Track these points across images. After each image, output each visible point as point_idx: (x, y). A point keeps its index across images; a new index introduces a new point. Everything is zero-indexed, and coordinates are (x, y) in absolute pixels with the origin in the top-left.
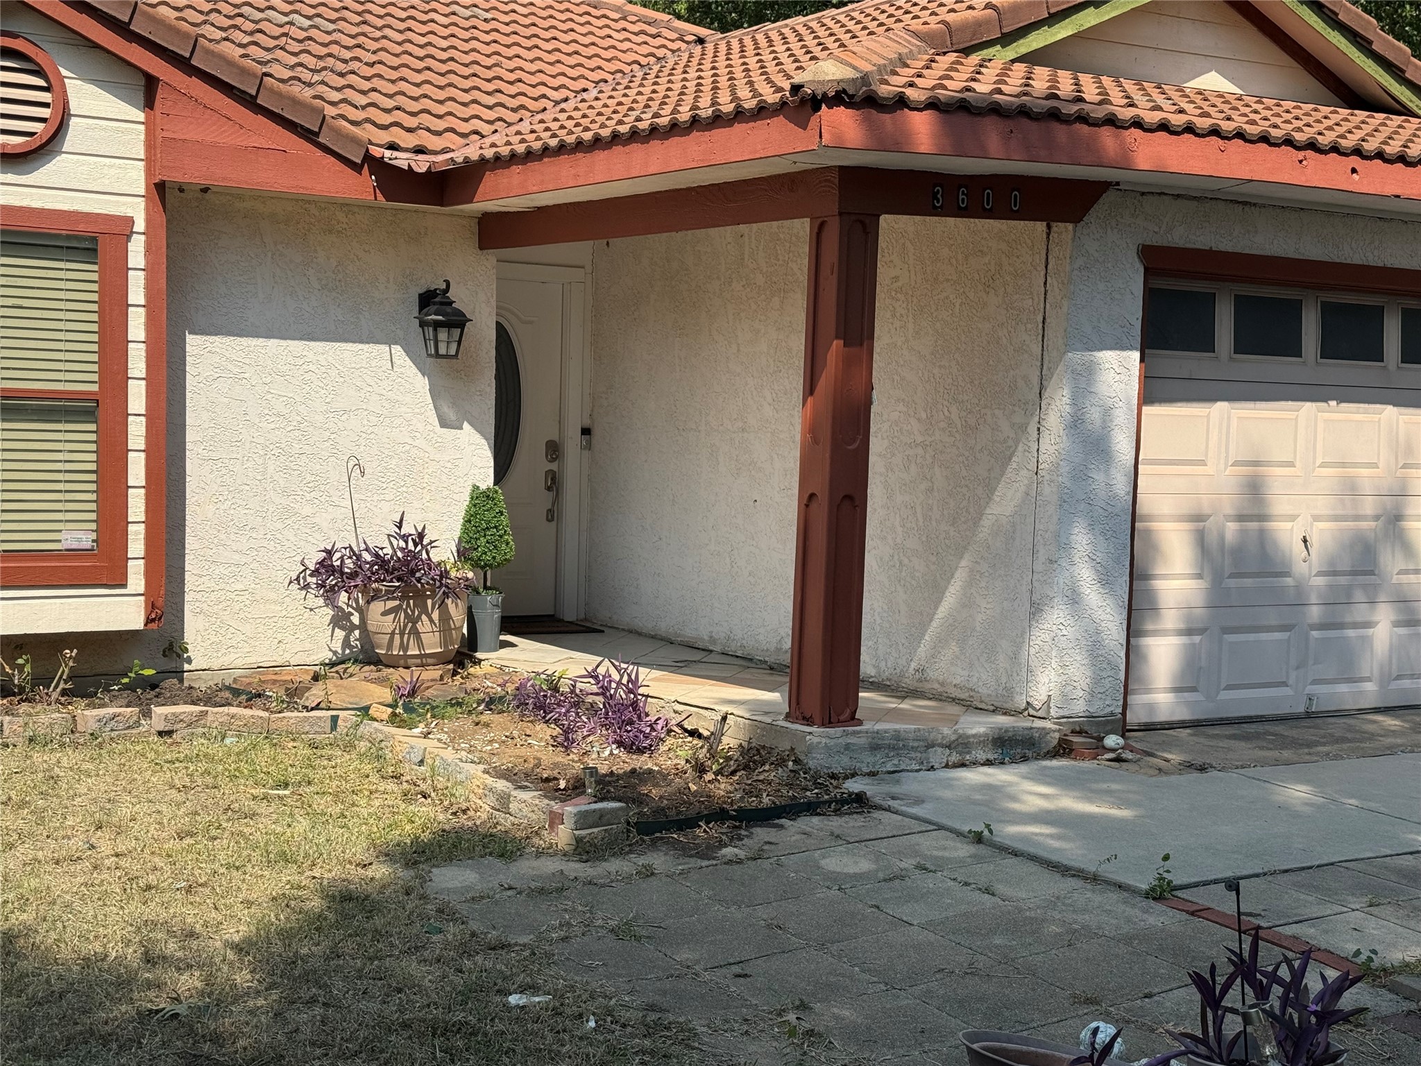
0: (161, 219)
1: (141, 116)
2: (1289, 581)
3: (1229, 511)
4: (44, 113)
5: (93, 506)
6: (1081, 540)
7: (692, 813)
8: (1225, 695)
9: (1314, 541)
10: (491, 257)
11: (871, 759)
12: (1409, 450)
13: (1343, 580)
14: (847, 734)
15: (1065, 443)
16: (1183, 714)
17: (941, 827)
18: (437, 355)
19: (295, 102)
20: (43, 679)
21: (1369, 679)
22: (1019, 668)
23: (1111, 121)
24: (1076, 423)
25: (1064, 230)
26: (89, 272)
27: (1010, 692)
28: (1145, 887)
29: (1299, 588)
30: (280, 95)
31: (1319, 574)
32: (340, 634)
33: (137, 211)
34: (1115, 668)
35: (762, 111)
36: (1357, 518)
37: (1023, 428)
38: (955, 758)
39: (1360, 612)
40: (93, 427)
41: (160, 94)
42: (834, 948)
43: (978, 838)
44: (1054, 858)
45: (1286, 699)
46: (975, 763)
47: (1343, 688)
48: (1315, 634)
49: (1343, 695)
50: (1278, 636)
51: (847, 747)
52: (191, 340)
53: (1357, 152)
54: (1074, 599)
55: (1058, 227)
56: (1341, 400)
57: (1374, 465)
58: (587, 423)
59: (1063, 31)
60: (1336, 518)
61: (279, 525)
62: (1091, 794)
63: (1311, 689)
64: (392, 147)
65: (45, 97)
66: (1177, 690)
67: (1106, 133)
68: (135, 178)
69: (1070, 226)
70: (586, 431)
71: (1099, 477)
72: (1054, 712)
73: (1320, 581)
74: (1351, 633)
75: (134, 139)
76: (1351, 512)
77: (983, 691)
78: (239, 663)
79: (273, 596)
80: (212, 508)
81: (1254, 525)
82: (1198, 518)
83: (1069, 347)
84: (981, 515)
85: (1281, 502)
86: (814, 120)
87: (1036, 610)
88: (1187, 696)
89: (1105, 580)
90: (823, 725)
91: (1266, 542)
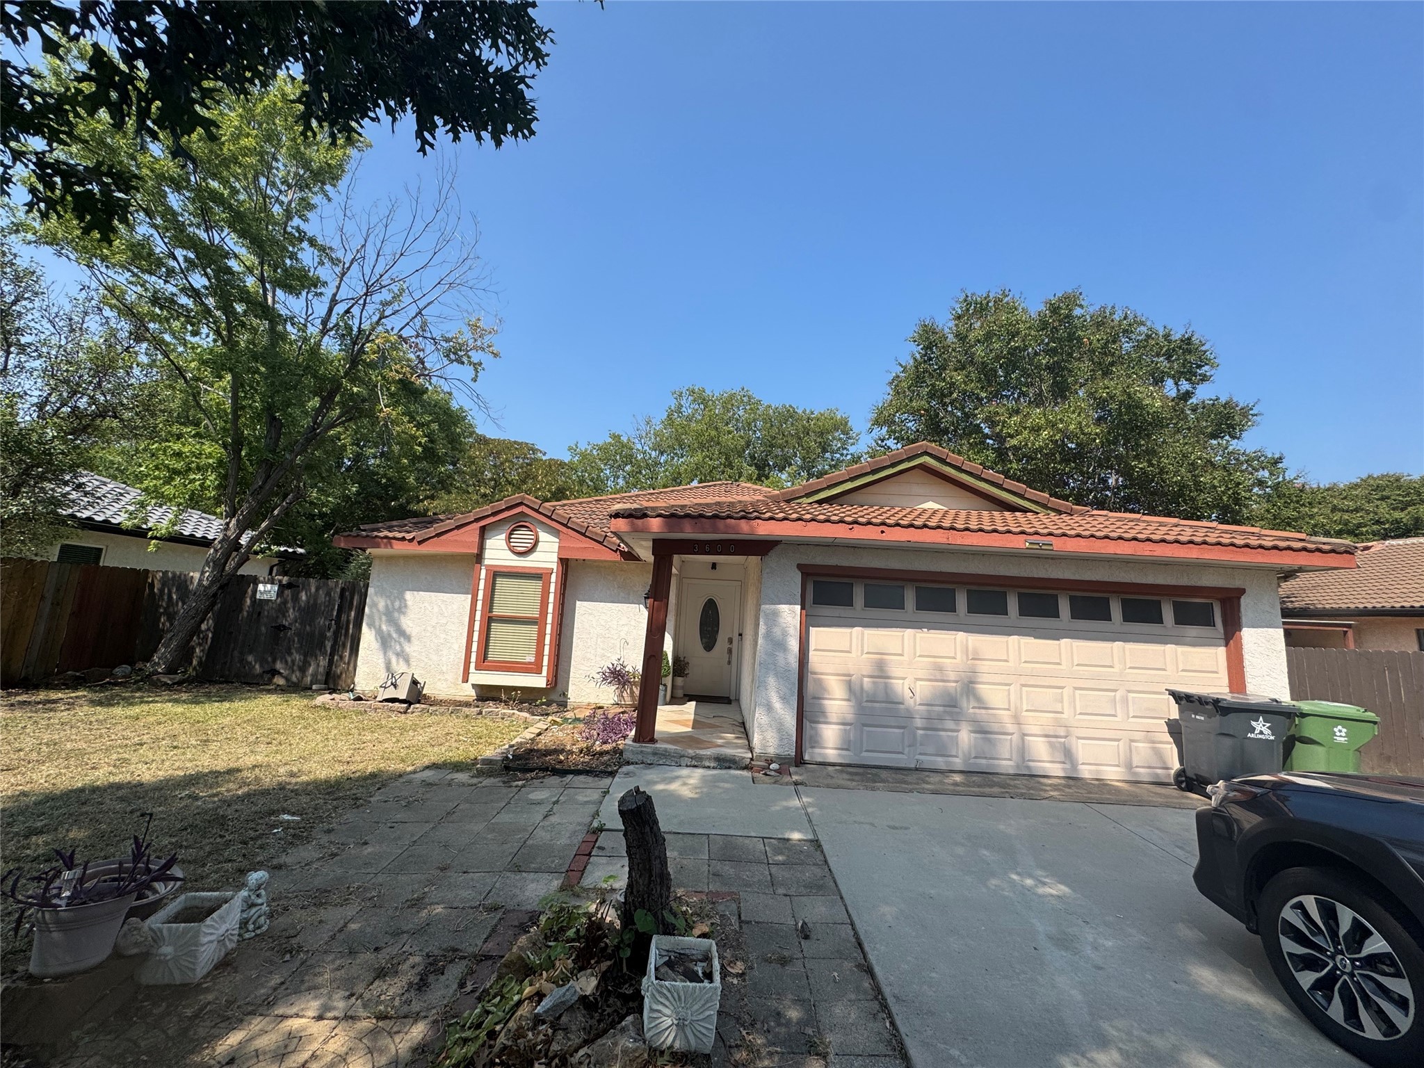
0: (561, 568)
1: (557, 541)
2: (901, 706)
3: (866, 673)
4: (532, 541)
5: (533, 650)
6: (773, 683)
8: (865, 754)
9: (917, 688)
12: (975, 652)
13: (936, 709)
16: (844, 761)
21: (957, 757)
26: (540, 583)
29: (909, 710)
31: (920, 705)
33: (554, 566)
36: (944, 681)
38: (694, 763)
39: (950, 725)
40: (538, 627)
41: (562, 535)
45: (903, 760)
46: (702, 766)
47: (940, 759)
48: (920, 732)
49: (937, 762)
50: (896, 730)
51: (642, 752)
54: (767, 705)
57: (954, 658)
60: (931, 681)
63: (918, 757)
65: (533, 537)
66: (839, 749)
68: (554, 558)
69: (759, 557)
70: (740, 635)
71: (780, 655)
72: (757, 751)
73: (922, 708)
74: (944, 733)
75: (555, 547)
76: (938, 678)
81: (881, 680)
82: (847, 675)
83: (763, 602)
85: (896, 671)
91: (887, 689)
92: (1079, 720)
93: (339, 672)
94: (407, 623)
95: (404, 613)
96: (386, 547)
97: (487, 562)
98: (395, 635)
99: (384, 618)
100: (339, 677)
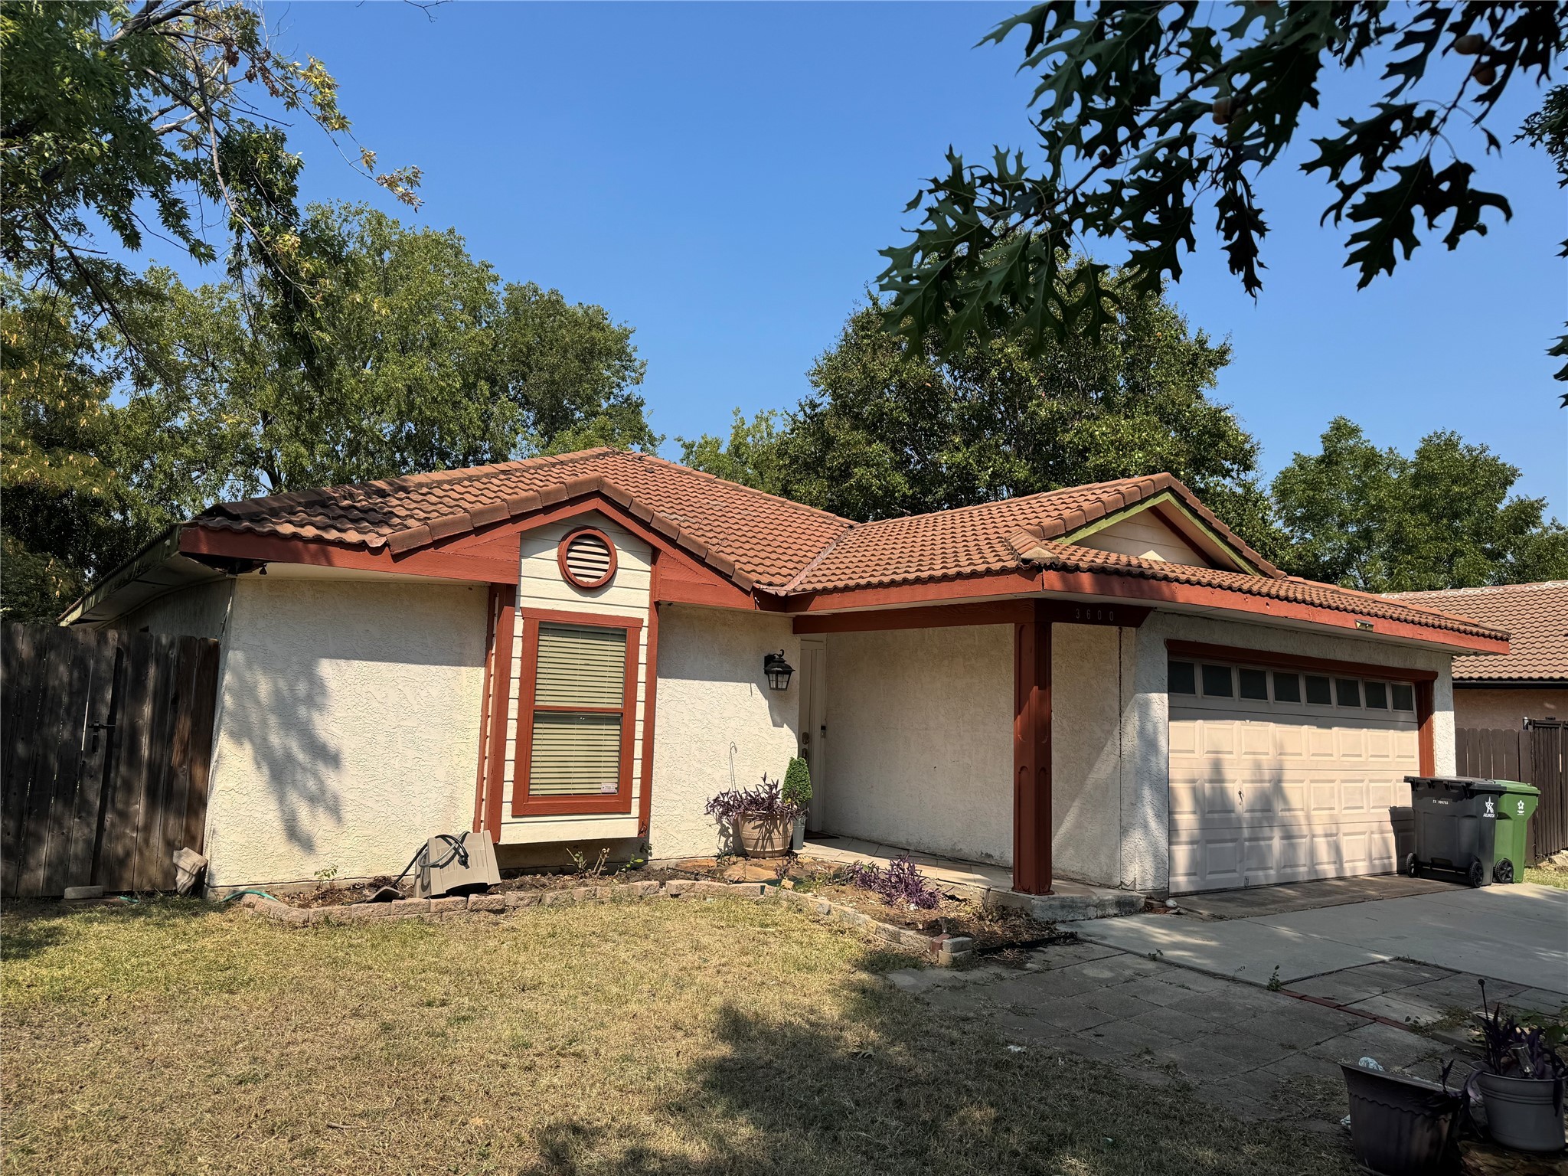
0: (656, 619)
1: (649, 568)
2: (1233, 815)
3: (1206, 777)
4: (606, 567)
5: (616, 770)
6: (1147, 793)
7: (999, 944)
8: (1208, 878)
9: (1244, 792)
10: (799, 637)
11: (1060, 913)
12: (1282, 746)
13: (1258, 814)
14: (1049, 899)
15: (1136, 742)
16: (1191, 889)
17: (1128, 952)
18: (777, 688)
19: (722, 561)
20: (590, 865)
21: (1271, 868)
22: (1115, 861)
23: (1166, 578)
24: (1142, 732)
25: (1130, 631)
26: (620, 646)
27: (1110, 876)
28: (1266, 984)
29: (1239, 819)
30: (715, 557)
31: (1247, 811)
32: (723, 839)
33: (644, 615)
34: (1164, 863)
35: (1004, 571)
36: (1262, 781)
37: (1110, 732)
38: (1099, 913)
39: (1266, 832)
40: (618, 727)
41: (661, 557)
42: (1133, 1019)
43: (1153, 958)
44: (1205, 968)
45: (1236, 879)
46: (1109, 916)
47: (1261, 873)
48: (1247, 843)
49: (1260, 877)
50: (1230, 845)
51: (1050, 906)
52: (659, 680)
53: (1268, 595)
54: (1145, 826)
55: (1126, 629)
56: (1251, 720)
57: (1267, 754)
58: (824, 723)
59: (1092, 530)
60: (1253, 782)
61: (696, 779)
62: (1188, 934)
63: (1247, 874)
64: (770, 584)
65: (607, 559)
66: (1188, 874)
67: (1163, 584)
68: (645, 599)
69: (1134, 629)
70: (823, 728)
71: (1153, 759)
72: (1138, 887)
73: (1247, 815)
74: (1262, 843)
75: (645, 580)
76: (1258, 778)
77: (1092, 875)
78: (675, 856)
79: (692, 818)
80: (665, 770)
81: (1217, 785)
82: (1193, 781)
83: (1136, 691)
84: (1085, 778)
85: (1229, 773)
86: (1038, 577)
87: (1124, 831)
88: (1193, 878)
89: (1158, 816)
90: (1036, 894)
91: (1222, 794)
92: (1346, 815)
93: (120, 850)
94: (330, 727)
95: (321, 708)
96: (315, 560)
97: (524, 603)
98: (301, 756)
99: (273, 720)
100: (123, 861)
